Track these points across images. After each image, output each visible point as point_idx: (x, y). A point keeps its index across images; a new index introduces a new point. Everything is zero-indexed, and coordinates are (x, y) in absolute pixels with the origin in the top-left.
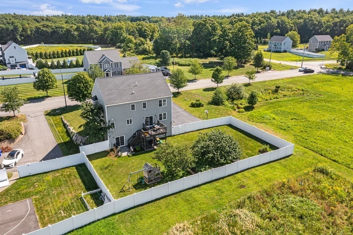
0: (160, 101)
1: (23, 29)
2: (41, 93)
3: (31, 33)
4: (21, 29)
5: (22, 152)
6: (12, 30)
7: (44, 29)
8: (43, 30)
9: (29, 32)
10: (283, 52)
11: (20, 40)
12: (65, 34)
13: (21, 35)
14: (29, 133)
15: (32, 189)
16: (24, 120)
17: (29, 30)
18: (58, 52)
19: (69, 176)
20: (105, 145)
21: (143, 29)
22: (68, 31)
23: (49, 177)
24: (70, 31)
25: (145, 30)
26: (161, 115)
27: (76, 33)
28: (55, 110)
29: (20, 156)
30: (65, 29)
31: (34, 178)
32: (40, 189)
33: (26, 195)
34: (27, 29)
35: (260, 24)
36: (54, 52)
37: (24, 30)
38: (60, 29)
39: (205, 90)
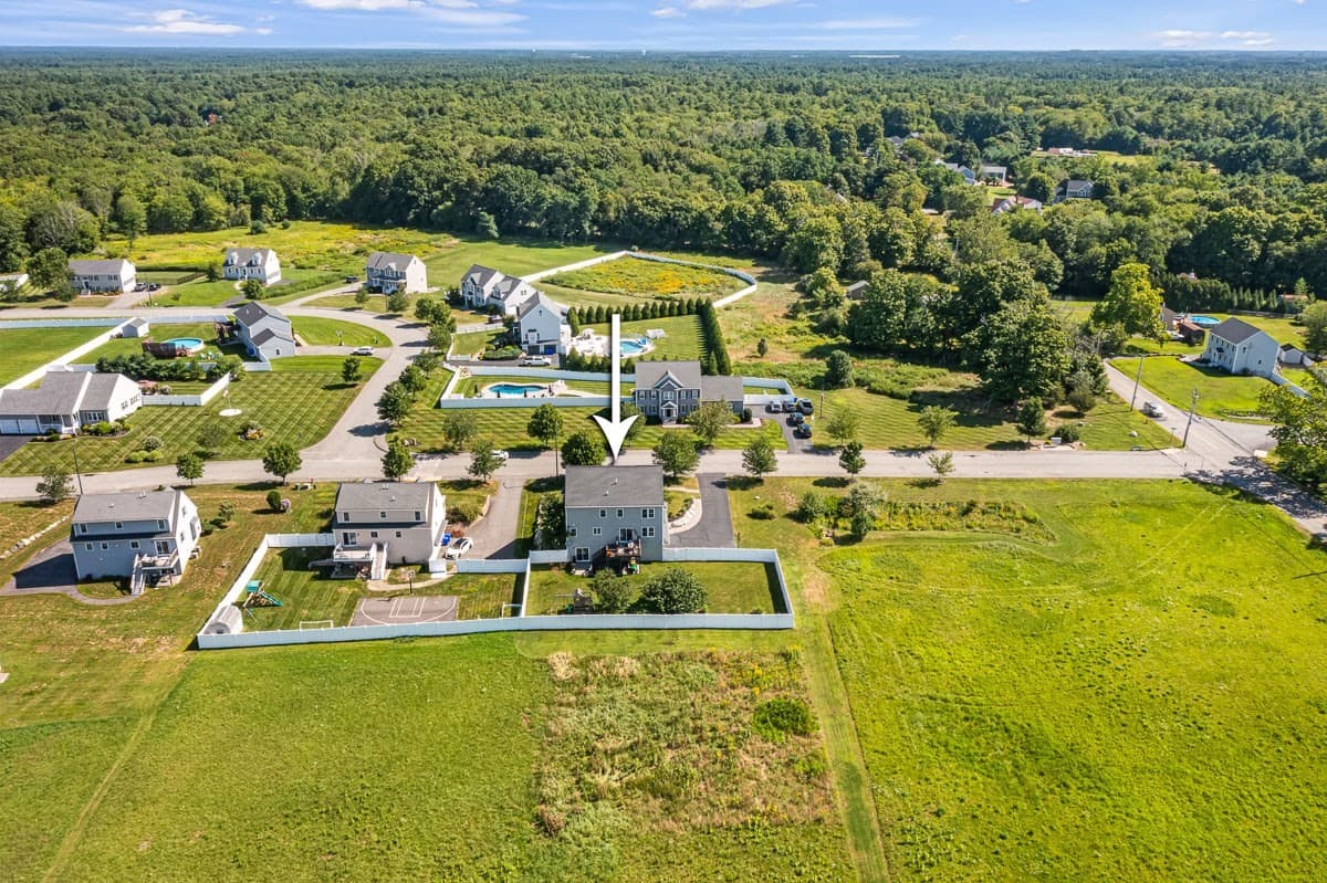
0: (645, 511)
1: (601, 204)
2: (536, 441)
3: (618, 218)
4: (594, 207)
5: (470, 541)
6: (575, 209)
7: (647, 211)
8: (641, 214)
9: (612, 215)
10: (1236, 375)
11: (588, 232)
12: (694, 225)
13: (594, 221)
14: (491, 516)
15: (463, 588)
16: (493, 492)
17: (612, 209)
18: (636, 307)
19: (505, 583)
20: (562, 556)
21: (891, 233)
22: (701, 220)
23: (485, 580)
24: (707, 221)
25: (896, 236)
26: (645, 530)
27: (719, 226)
28: (539, 481)
29: (467, 547)
30: (694, 214)
31: (470, 577)
32: (471, 590)
33: (457, 593)
34: (610, 204)
35: (1299, 237)
36: (627, 307)
37: (602, 207)
38: (683, 213)
39: (820, 483)
